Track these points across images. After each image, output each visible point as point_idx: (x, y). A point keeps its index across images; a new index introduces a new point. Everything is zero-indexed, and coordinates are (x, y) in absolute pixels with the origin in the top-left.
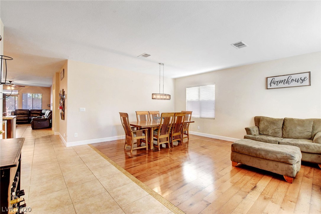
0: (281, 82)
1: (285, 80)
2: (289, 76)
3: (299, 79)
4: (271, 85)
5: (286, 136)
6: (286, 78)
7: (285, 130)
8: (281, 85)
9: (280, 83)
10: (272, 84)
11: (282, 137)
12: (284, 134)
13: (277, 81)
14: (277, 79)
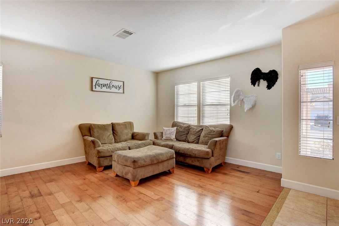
0: (104, 85)
1: (108, 84)
2: (111, 81)
3: (117, 86)
4: (95, 87)
5: (119, 141)
6: (108, 82)
7: (116, 135)
8: (104, 89)
9: (103, 87)
10: (97, 86)
11: (115, 143)
12: (117, 139)
13: (101, 84)
14: (101, 82)
